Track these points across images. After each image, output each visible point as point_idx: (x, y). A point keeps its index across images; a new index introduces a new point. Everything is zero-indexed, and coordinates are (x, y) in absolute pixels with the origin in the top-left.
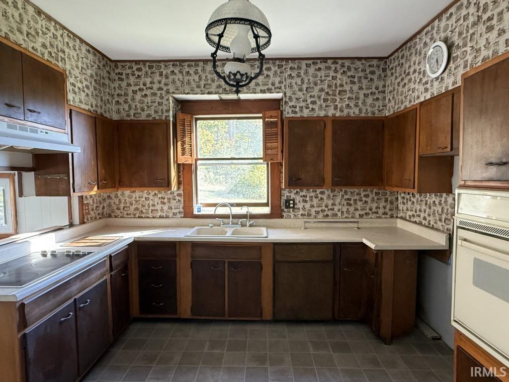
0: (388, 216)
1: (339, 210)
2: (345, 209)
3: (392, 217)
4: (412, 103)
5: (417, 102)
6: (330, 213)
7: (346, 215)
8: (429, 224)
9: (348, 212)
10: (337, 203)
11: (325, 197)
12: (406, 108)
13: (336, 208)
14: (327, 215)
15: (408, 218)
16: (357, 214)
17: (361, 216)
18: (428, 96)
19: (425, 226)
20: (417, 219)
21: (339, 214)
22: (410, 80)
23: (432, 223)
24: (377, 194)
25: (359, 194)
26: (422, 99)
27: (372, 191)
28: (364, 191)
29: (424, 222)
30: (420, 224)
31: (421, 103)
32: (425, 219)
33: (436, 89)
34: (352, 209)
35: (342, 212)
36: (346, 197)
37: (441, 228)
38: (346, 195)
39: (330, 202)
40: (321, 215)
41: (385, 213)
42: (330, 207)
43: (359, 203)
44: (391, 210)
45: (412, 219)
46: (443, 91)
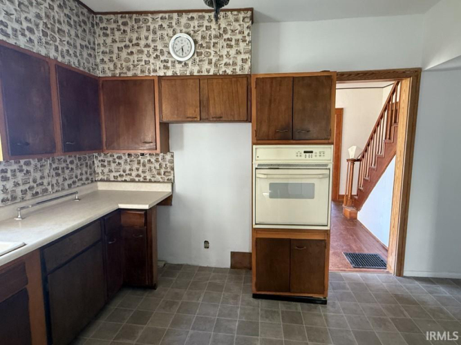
0: (90, 181)
1: (49, 184)
2: (54, 182)
3: (92, 181)
4: (147, 74)
5: (152, 74)
6: (39, 189)
7: (56, 188)
8: (145, 179)
9: (57, 183)
10: (46, 174)
11: (31, 169)
12: (135, 75)
13: (45, 181)
14: (37, 193)
15: (112, 179)
16: (66, 183)
17: (70, 186)
18: (169, 73)
19: (139, 181)
20: (128, 178)
21: (50, 188)
22: (141, 52)
23: (148, 178)
24: (80, 159)
25: (65, 161)
26: (161, 73)
27: (75, 157)
28: (69, 157)
29: (137, 179)
30: (133, 181)
31: (159, 77)
32: (138, 176)
33: (179, 70)
34: (60, 179)
35: (53, 185)
36: (54, 166)
37: (161, 180)
38: (54, 163)
39: (38, 175)
40: (29, 194)
41: (87, 179)
42: (39, 181)
43: (67, 172)
44: (91, 174)
45: (119, 179)
46: (188, 74)
